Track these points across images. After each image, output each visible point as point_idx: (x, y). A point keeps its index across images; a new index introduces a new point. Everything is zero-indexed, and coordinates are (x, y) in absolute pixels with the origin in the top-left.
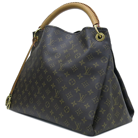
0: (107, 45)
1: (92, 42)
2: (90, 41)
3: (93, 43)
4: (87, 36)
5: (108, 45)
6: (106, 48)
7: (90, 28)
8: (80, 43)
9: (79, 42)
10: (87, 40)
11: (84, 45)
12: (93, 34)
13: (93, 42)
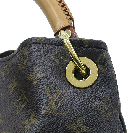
0: (107, 101)
1: (53, 93)
2: (46, 87)
3: (56, 96)
4: (36, 70)
5: (112, 101)
6: (106, 113)
7: (46, 42)
8: (12, 90)
9: (10, 86)
10: (34, 83)
11: (25, 101)
12: (57, 61)
13: (58, 92)
